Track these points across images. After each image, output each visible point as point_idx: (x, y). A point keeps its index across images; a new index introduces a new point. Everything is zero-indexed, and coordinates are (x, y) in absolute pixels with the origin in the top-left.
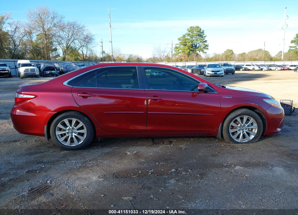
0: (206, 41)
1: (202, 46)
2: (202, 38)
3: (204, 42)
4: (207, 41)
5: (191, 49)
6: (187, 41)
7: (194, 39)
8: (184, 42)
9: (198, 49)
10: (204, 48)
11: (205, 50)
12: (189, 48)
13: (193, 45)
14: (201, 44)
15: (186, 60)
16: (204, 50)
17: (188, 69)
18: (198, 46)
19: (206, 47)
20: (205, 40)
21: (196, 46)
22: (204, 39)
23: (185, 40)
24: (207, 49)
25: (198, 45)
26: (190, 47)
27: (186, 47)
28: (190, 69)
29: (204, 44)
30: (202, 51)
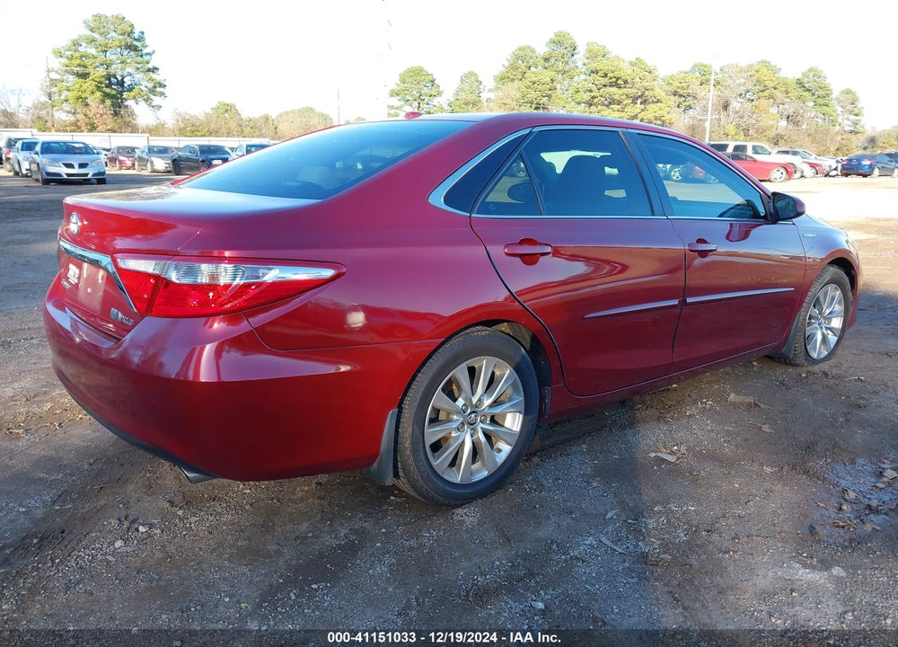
0: (154, 70)
1: (144, 83)
2: (141, 56)
3: (149, 70)
4: (157, 69)
5: (108, 90)
6: (88, 62)
7: (111, 56)
8: (79, 65)
9: (132, 94)
10: (152, 91)
11: (157, 100)
12: (99, 88)
13: (112, 79)
14: (138, 76)
15: (109, 127)
16: (152, 97)
17: (153, 159)
18: (129, 83)
19: (157, 88)
20: (150, 66)
21: (123, 82)
22: (148, 63)
23: (81, 57)
24: (162, 94)
25: (127, 81)
26: (100, 83)
27: (89, 85)
28: (162, 158)
29: (151, 80)
30: (146, 100)
